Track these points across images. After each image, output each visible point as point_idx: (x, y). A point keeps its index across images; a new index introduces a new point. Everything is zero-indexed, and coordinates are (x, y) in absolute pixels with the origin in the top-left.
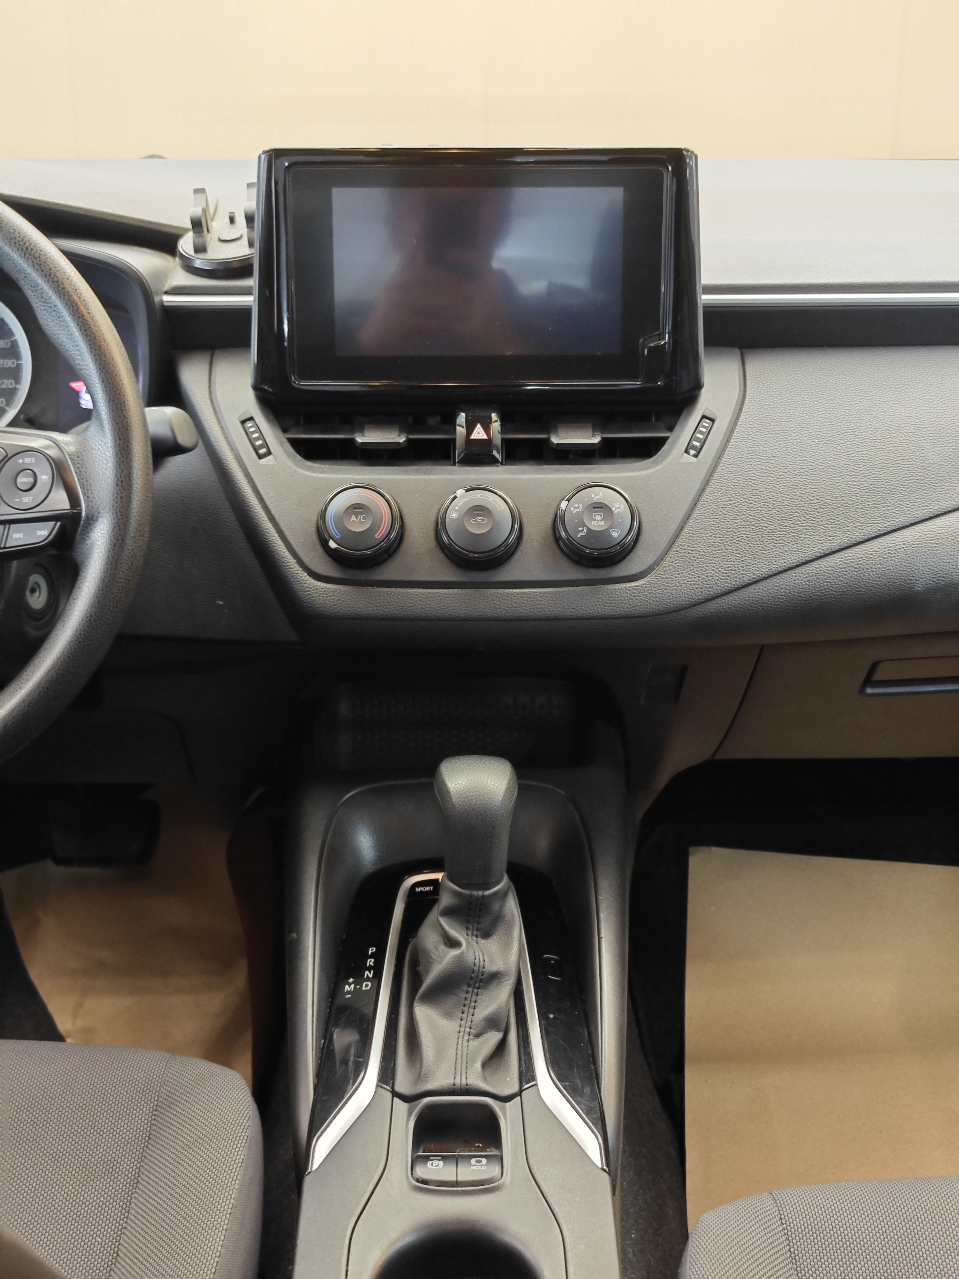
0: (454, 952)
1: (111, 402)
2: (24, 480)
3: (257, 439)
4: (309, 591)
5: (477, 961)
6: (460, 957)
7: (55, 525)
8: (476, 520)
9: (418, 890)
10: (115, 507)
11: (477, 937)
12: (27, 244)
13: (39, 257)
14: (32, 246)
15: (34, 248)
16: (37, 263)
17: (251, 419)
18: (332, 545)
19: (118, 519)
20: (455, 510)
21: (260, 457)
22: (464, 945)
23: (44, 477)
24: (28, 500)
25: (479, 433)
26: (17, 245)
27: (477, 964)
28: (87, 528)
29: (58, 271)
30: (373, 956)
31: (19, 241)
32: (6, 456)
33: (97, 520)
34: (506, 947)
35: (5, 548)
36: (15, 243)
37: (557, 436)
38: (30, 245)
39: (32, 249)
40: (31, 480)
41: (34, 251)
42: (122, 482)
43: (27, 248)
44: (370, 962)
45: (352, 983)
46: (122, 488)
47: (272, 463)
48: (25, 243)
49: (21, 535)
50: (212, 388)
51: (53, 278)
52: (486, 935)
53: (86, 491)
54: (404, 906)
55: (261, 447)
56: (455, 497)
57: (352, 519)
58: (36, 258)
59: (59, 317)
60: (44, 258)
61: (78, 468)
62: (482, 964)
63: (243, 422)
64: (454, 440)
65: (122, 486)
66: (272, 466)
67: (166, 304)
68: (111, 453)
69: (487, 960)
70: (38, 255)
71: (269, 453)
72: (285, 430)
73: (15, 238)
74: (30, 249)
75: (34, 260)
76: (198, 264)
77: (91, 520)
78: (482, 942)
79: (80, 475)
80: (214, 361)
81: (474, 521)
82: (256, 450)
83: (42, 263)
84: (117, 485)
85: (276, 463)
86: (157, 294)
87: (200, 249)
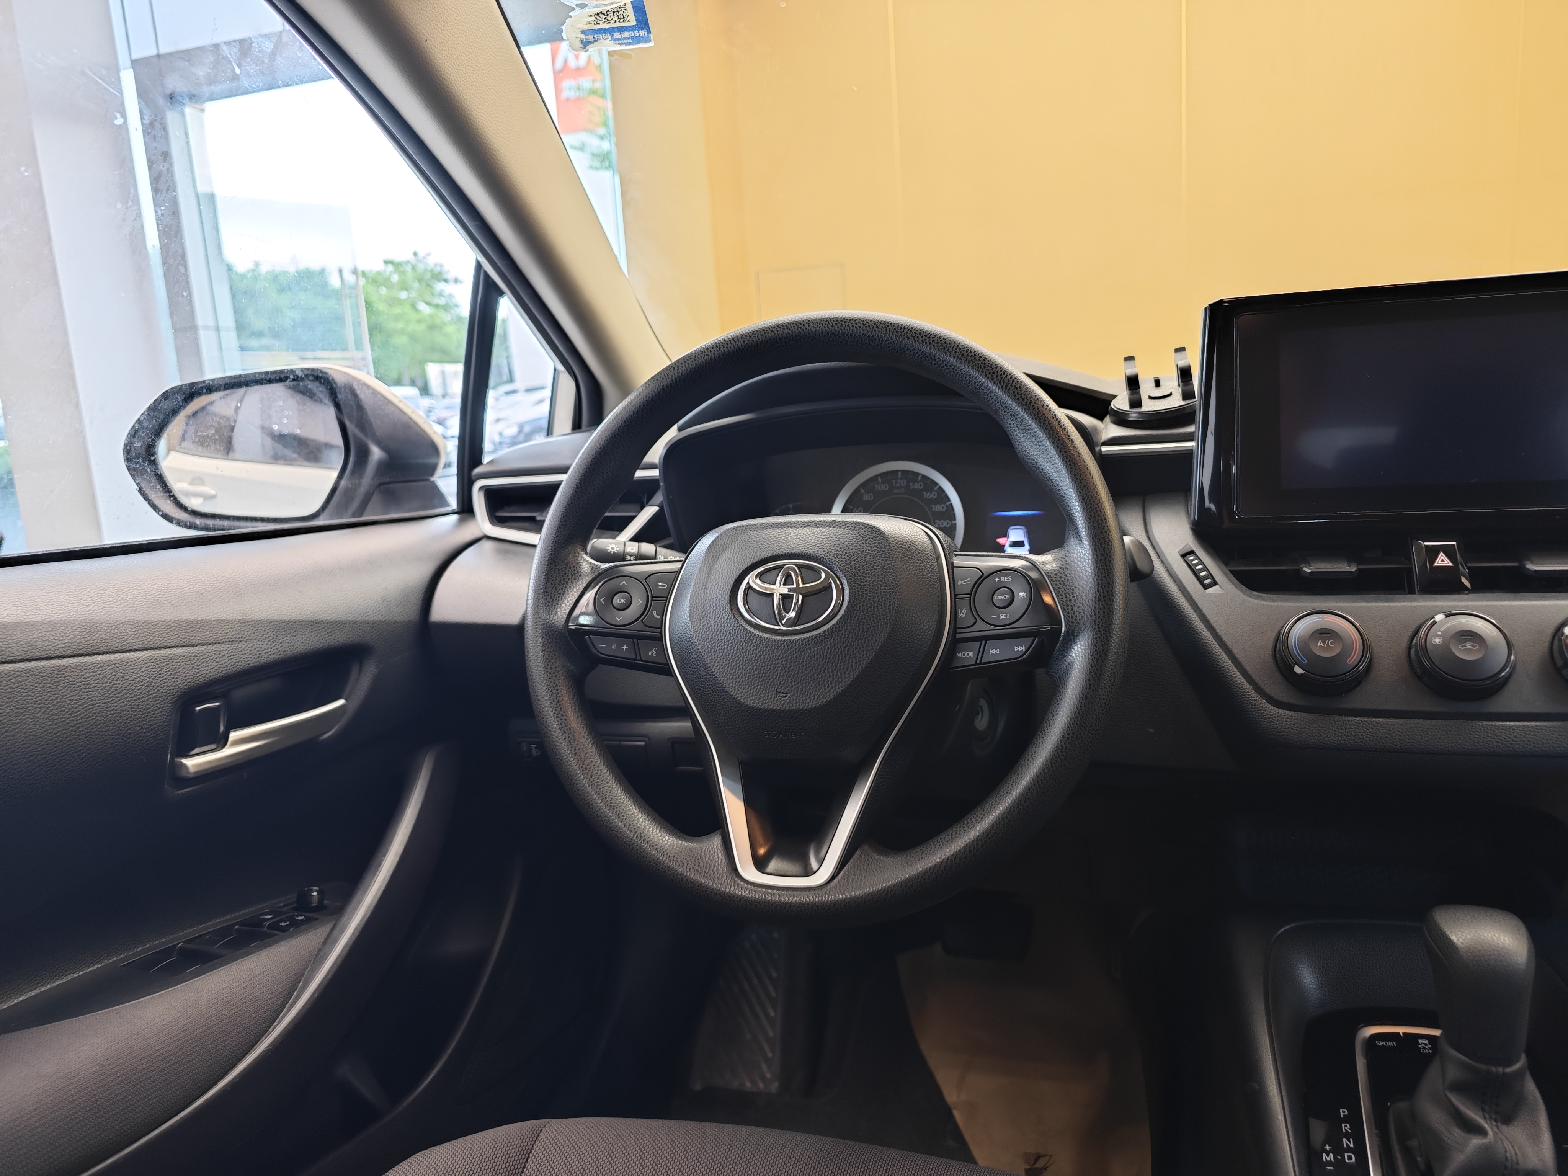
0: (1476, 1141)
1: (1092, 519)
2: (1000, 597)
3: (1201, 570)
4: (1269, 718)
5: (1508, 1155)
6: (1486, 1149)
7: (1033, 641)
8: (1465, 646)
9: (1380, 1044)
10: (1097, 622)
11: (1496, 1121)
12: (1009, 377)
13: (1020, 387)
14: (1013, 378)
15: (1015, 380)
16: (1018, 393)
17: (1192, 552)
18: (1298, 670)
19: (1101, 635)
20: (1438, 636)
21: (1206, 587)
22: (1490, 1132)
23: (1022, 594)
24: (1004, 616)
25: (1443, 561)
26: (999, 378)
27: (1509, 1158)
28: (1067, 643)
29: (1038, 399)
30: (1346, 1119)
31: (1001, 375)
32: (982, 576)
33: (1077, 636)
34: (1535, 1138)
35: (981, 663)
36: (997, 376)
37: (1532, 563)
38: (1011, 378)
39: (1013, 381)
40: (1008, 597)
41: (1016, 382)
42: (1104, 597)
43: (1009, 380)
44: (1346, 1127)
45: (1331, 1151)
46: (1104, 603)
47: (1219, 593)
48: (1006, 376)
49: (998, 651)
50: (1148, 528)
51: (1033, 406)
52: (1507, 1119)
53: (1065, 607)
54: (1365, 1061)
55: (1206, 577)
56: (1434, 623)
57: (1319, 644)
58: (1017, 389)
59: (1038, 442)
60: (1025, 388)
61: (1056, 585)
62: (1514, 1158)
63: (1184, 556)
64: (1410, 570)
65: (1105, 601)
66: (1220, 595)
67: (1103, 453)
68: (1092, 568)
69: (1519, 1154)
70: (1019, 385)
71: (1214, 583)
72: (1226, 564)
73: (997, 372)
74: (1011, 381)
75: (1015, 390)
76: (1133, 416)
77: (1071, 638)
78: (1504, 1128)
79: (1059, 591)
80: (1146, 504)
81: (1462, 647)
82: (1200, 580)
83: (1023, 392)
84: (1099, 600)
85: (1224, 592)
86: (1098, 446)
87: (1136, 403)
